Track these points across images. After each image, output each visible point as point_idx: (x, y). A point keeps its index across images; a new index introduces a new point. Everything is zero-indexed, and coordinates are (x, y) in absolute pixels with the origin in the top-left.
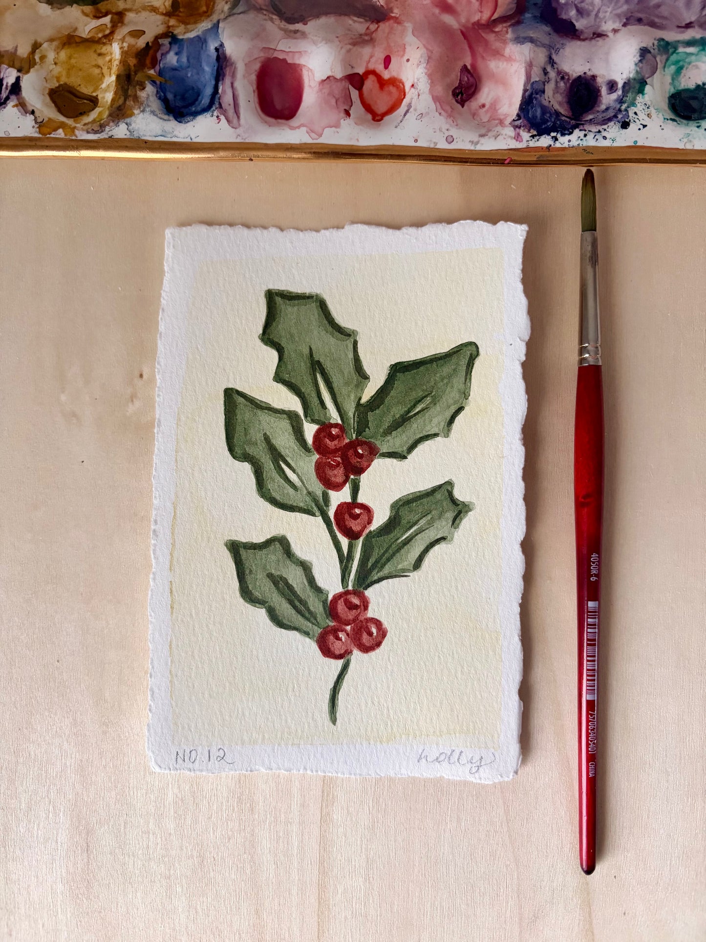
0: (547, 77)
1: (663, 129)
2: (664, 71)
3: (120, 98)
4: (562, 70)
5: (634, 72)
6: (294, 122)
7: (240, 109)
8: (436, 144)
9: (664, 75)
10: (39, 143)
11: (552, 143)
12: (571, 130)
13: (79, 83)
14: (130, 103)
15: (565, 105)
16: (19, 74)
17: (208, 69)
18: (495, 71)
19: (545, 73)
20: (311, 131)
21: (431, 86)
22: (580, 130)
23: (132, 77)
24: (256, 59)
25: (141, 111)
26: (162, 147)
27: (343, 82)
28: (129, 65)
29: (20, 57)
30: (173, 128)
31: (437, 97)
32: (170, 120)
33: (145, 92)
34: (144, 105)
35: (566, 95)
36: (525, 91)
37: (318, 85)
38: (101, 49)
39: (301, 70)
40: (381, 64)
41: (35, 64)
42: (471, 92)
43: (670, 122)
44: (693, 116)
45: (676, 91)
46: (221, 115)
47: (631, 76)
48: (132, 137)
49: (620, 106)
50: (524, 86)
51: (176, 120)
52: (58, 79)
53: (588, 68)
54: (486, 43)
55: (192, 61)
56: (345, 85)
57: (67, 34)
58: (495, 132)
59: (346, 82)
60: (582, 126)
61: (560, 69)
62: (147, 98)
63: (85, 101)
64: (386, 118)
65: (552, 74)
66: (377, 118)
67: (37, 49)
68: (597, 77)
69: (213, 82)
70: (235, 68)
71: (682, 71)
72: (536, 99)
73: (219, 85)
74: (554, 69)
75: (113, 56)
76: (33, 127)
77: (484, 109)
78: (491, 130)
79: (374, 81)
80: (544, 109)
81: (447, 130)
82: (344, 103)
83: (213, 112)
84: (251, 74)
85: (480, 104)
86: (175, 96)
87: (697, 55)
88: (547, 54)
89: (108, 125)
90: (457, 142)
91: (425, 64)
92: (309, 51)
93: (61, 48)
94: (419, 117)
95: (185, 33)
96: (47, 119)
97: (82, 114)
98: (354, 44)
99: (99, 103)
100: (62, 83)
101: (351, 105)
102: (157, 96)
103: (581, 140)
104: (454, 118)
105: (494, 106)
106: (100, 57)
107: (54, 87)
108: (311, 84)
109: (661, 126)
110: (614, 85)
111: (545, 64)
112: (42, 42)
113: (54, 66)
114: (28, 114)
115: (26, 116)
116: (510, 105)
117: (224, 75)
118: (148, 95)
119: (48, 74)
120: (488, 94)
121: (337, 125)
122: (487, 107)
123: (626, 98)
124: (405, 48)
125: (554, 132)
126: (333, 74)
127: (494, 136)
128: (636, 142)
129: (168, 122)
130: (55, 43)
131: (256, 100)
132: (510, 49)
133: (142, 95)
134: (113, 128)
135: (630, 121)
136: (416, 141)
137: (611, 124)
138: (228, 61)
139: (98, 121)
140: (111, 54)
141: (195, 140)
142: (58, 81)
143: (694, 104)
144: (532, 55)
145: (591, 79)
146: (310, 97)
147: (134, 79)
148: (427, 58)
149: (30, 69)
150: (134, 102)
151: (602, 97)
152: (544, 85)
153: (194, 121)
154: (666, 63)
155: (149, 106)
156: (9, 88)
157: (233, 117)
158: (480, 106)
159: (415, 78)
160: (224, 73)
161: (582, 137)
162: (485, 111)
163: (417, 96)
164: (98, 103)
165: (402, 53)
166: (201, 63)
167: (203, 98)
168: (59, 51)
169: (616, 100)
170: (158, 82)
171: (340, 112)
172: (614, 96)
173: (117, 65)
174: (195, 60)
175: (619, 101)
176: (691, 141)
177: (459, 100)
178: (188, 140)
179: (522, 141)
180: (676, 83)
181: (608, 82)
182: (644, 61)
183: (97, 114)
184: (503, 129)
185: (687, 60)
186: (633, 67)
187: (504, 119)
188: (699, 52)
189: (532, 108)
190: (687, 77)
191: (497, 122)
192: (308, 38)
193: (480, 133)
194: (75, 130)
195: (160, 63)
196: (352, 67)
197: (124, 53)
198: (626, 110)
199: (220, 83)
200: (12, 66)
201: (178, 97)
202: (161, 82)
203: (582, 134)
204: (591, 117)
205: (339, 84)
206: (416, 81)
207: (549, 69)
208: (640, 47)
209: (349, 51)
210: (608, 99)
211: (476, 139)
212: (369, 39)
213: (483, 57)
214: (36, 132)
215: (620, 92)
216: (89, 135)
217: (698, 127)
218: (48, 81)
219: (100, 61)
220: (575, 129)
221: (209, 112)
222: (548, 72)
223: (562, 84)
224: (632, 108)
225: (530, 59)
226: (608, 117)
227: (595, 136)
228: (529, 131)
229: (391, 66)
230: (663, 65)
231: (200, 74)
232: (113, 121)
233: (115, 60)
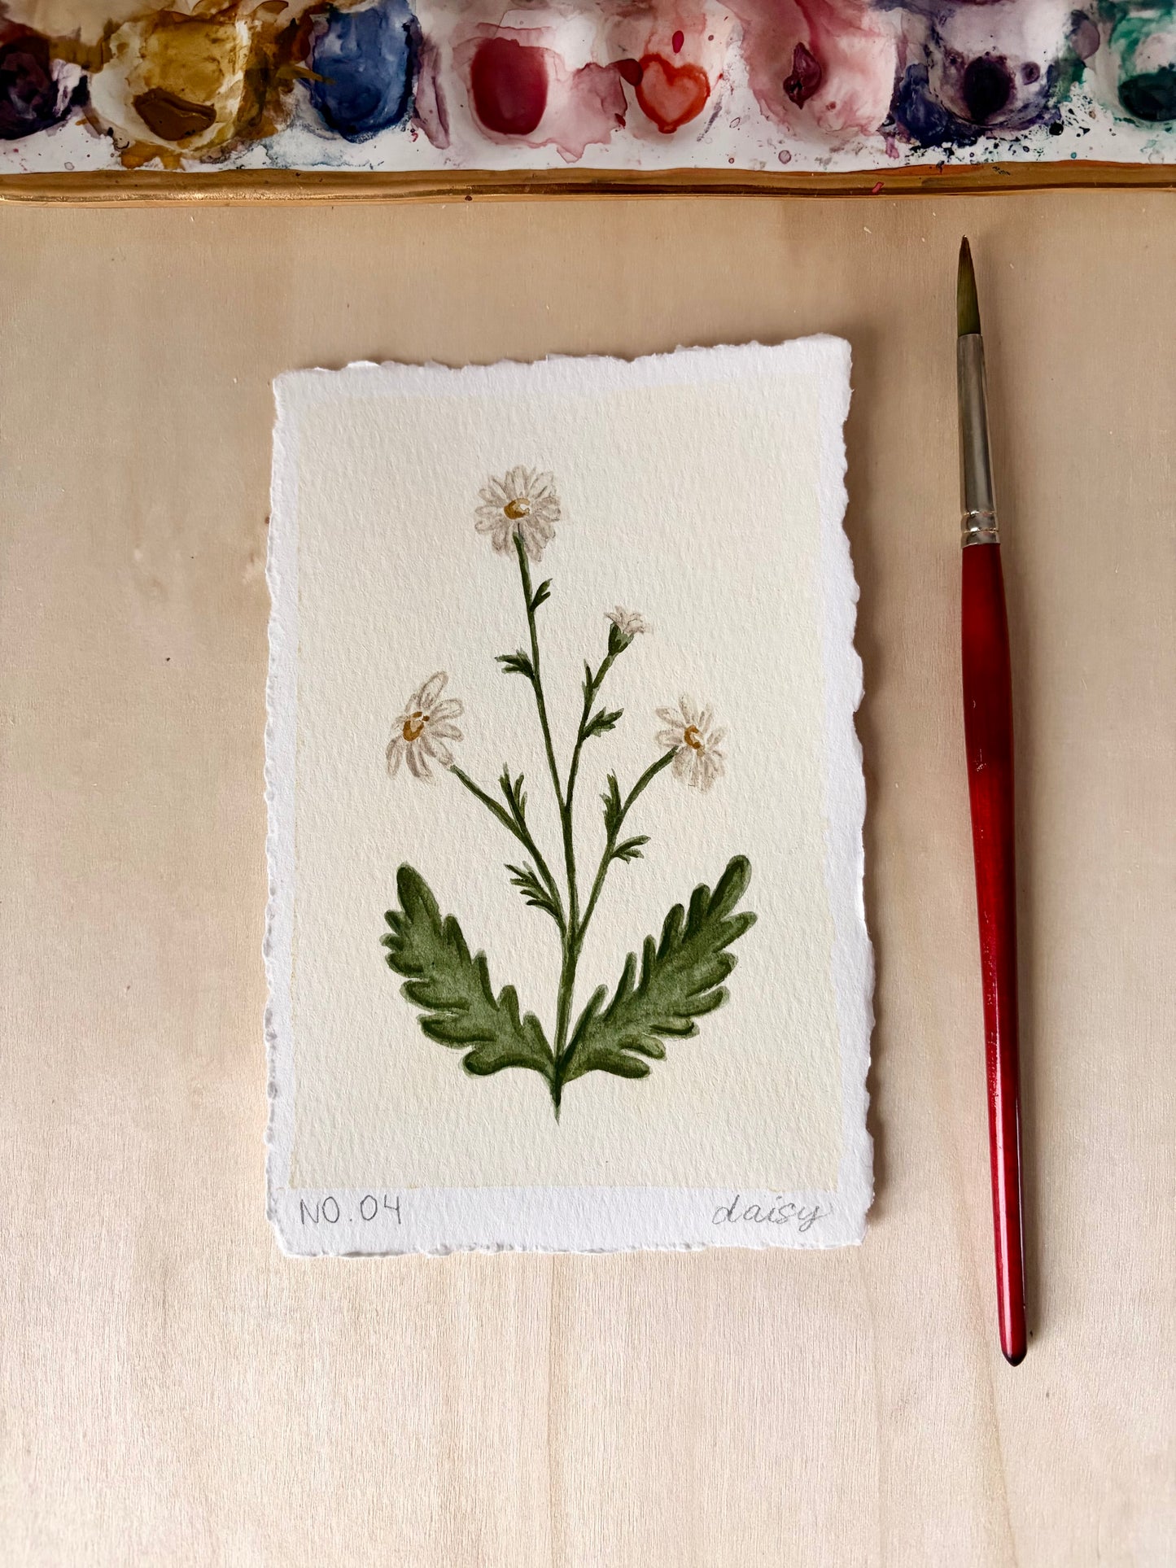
0: (930, 60)
1: (1114, 135)
2: (1110, 47)
3: (253, 106)
4: (951, 49)
5: (1064, 49)
6: (536, 136)
7: (448, 118)
8: (763, 164)
9: (1110, 53)
10: (122, 181)
11: (944, 158)
12: (974, 139)
13: (182, 87)
14: (269, 113)
15: (960, 102)
16: (85, 73)
17: (393, 59)
18: (847, 50)
19: (928, 53)
20: (564, 149)
21: (750, 75)
22: (988, 138)
23: (271, 73)
24: (469, 41)
25: (288, 126)
26: (324, 180)
27: (612, 71)
28: (265, 54)
29: (85, 46)
30: (341, 151)
31: (761, 91)
32: (335, 139)
33: (292, 97)
34: (292, 116)
35: (961, 88)
36: (898, 80)
37: (572, 78)
38: (217, 31)
39: (542, 56)
40: (668, 44)
41: (111, 56)
42: (813, 83)
43: (1123, 122)
44: (1158, 115)
45: (1128, 79)
46: (418, 127)
47: (1061, 55)
48: (274, 167)
49: (1046, 102)
50: (897, 72)
51: (345, 137)
52: (147, 81)
53: (992, 45)
54: (831, 11)
55: (364, 47)
56: (615, 77)
57: (159, 9)
58: (856, 143)
59: (615, 72)
60: (989, 132)
61: (948, 47)
62: (296, 105)
63: (194, 114)
64: (682, 128)
65: (938, 56)
66: (666, 128)
67: (113, 33)
68: (1006, 59)
69: (403, 78)
70: (437, 54)
71: (1137, 47)
72: (916, 92)
73: (413, 81)
74: (940, 47)
75: (237, 42)
76: (112, 155)
77: (835, 111)
78: (848, 141)
79: (658, 71)
80: (930, 108)
81: (780, 142)
82: (614, 104)
83: (405, 124)
84: (464, 64)
85: (827, 104)
86: (340, 103)
87: (1159, 20)
88: (928, 23)
89: (235, 148)
90: (796, 161)
91: (740, 43)
92: (554, 27)
93: (150, 32)
94: (734, 123)
95: (351, 5)
96: (134, 142)
97: (191, 133)
98: (625, 14)
99: (217, 116)
100: (154, 87)
101: (624, 106)
102: (311, 103)
103: (990, 152)
104: (789, 123)
105: (849, 105)
106: (216, 45)
107: (141, 94)
108: (559, 77)
109: (1111, 130)
110: (1034, 71)
111: (926, 40)
112: (121, 22)
113: (141, 60)
114: (102, 136)
115: (100, 138)
116: (876, 103)
117: (420, 66)
118: (298, 101)
119: (131, 74)
120: (839, 89)
121: (605, 140)
122: (839, 107)
123: (1054, 89)
124: (706, 20)
125: (947, 141)
126: (595, 61)
127: (853, 150)
128: (1074, 155)
129: (333, 142)
130: (141, 25)
131: (473, 104)
132: (871, 18)
133: (289, 100)
134: (244, 153)
135: (1063, 122)
136: (732, 160)
137: (1035, 127)
138: (425, 43)
139: (219, 144)
140: (234, 39)
141: (377, 169)
142: (147, 84)
143: (1159, 96)
144: (906, 26)
145: (997, 62)
146: (559, 97)
147: (274, 76)
148: (742, 33)
149: (102, 63)
150: (276, 112)
151: (1016, 89)
152: (927, 71)
153: (375, 139)
154: (1111, 35)
155: (299, 117)
156: (69, 96)
157: (438, 129)
158: (827, 107)
159: (726, 62)
160: (419, 62)
161: (991, 148)
162: (836, 114)
163: (729, 92)
164: (214, 117)
165: (700, 27)
166: (380, 49)
167: (386, 102)
168: (147, 36)
169: (1039, 93)
170: (312, 81)
171: (608, 118)
172: (1035, 87)
173: (245, 55)
174: (371, 47)
175: (1044, 93)
176: (1158, 152)
177: (795, 98)
178: (367, 169)
179: (898, 157)
180: (1128, 63)
181: (1023, 66)
182: (1080, 32)
183: (215, 133)
184: (867, 139)
185: (1145, 30)
186: (1062, 41)
187: (866, 124)
188: (1161, 16)
189: (911, 106)
190: (1145, 56)
191: (856, 129)
192: (550, 8)
193: (831, 146)
194: (182, 159)
195: (314, 52)
196: (624, 50)
197: (256, 37)
198: (1056, 107)
199: (415, 77)
200: (72, 59)
201: (345, 105)
202: (316, 81)
203: (990, 144)
204: (1001, 119)
205: (604, 75)
206: (726, 68)
207: (932, 47)
208: (1071, 11)
209: (618, 25)
210: (1025, 92)
211: (826, 155)
212: (647, 7)
213: (828, 32)
214: (117, 163)
215: (1044, 81)
216: (204, 165)
217: (1168, 130)
218: (132, 85)
219: (216, 51)
220: (980, 136)
221: (399, 124)
222: (931, 52)
223: (953, 71)
224: (1065, 103)
225: (903, 32)
226: (1029, 118)
227: (1011, 146)
228: (908, 141)
229: (684, 48)
230: (1108, 37)
231: (379, 67)
232: (243, 143)
233: (241, 48)
